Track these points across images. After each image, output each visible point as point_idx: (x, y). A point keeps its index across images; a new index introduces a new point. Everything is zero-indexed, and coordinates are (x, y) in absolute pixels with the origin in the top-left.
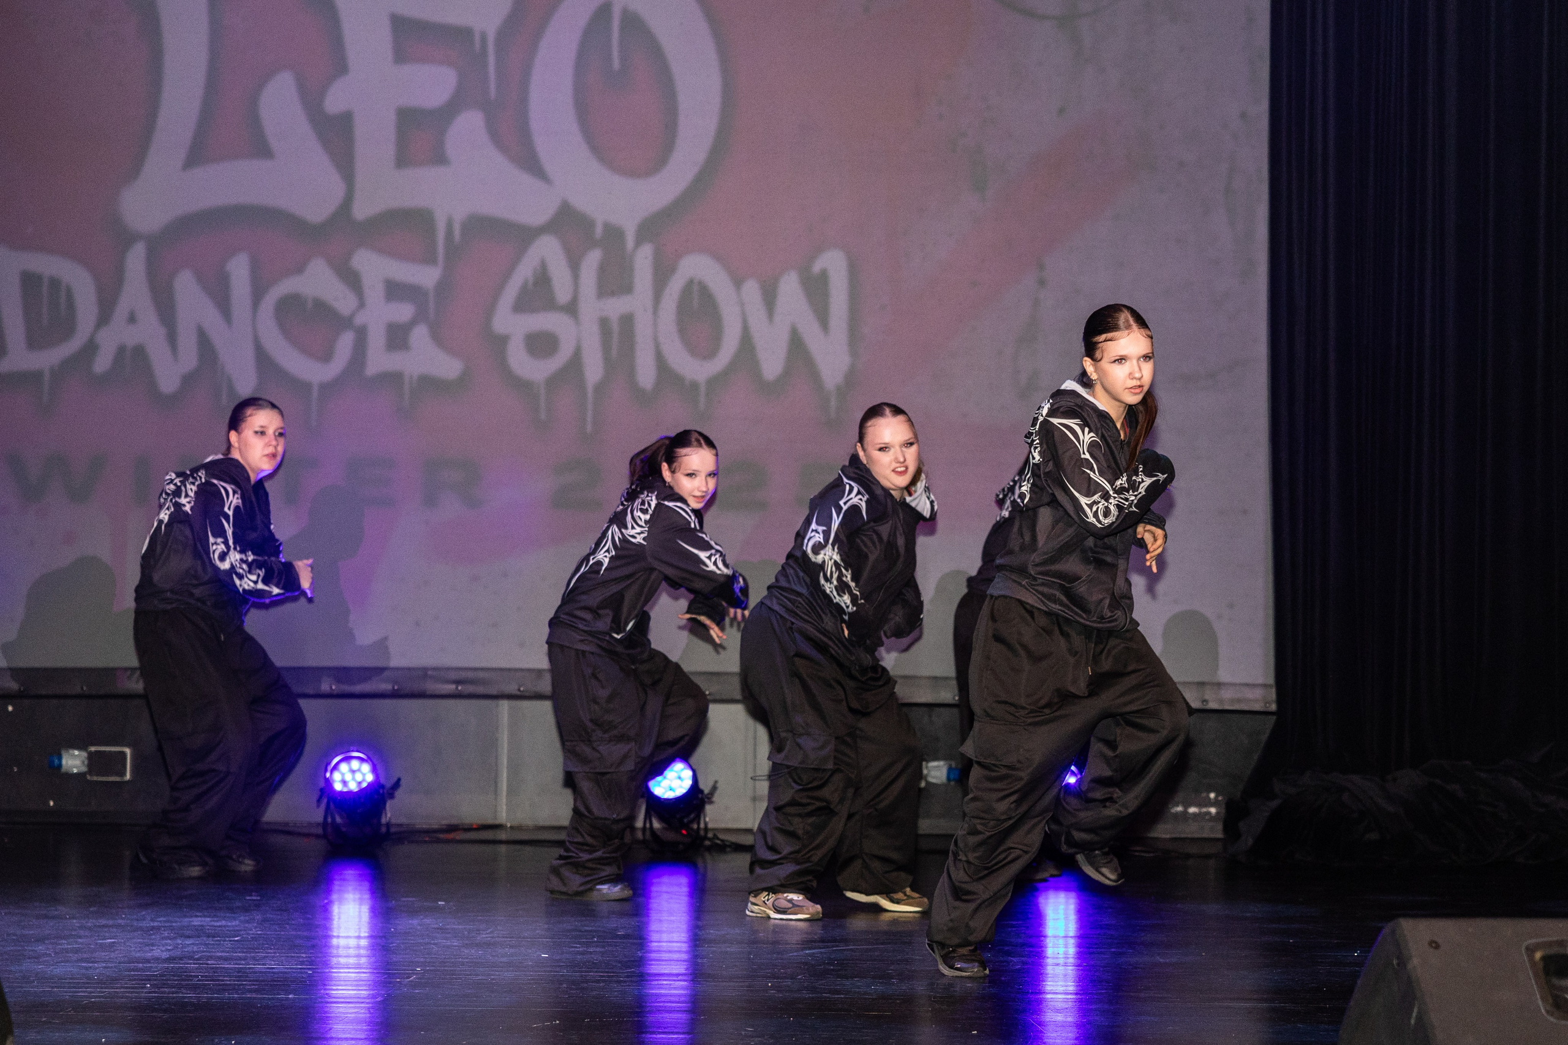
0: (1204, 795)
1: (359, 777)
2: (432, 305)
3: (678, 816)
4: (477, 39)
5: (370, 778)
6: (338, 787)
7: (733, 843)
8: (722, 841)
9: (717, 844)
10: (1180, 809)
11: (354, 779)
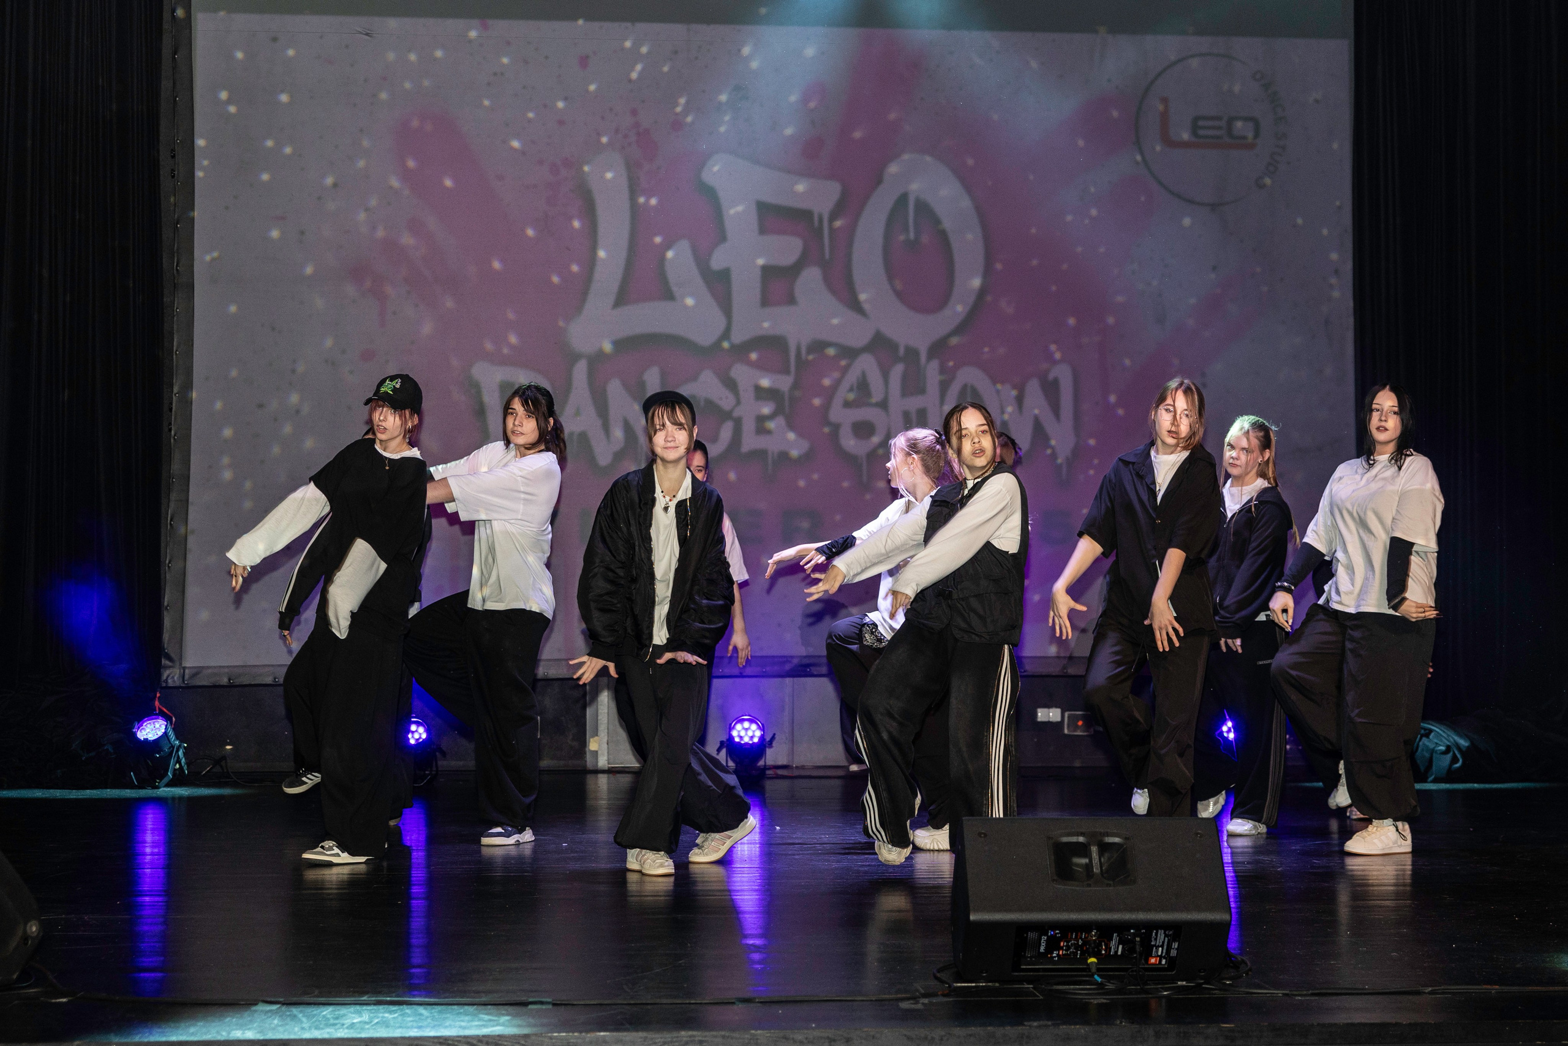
1: (750, 733)
2: (787, 403)
4: (816, 219)
5: (758, 733)
6: (737, 740)
11: (746, 734)
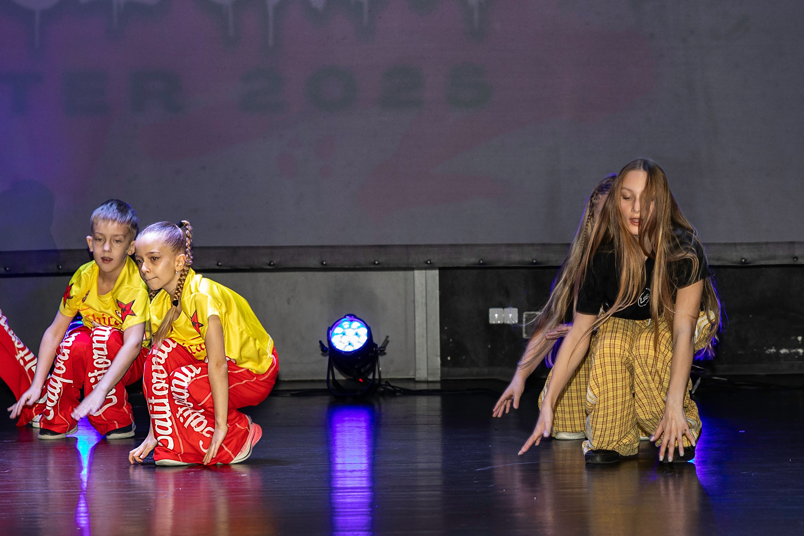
0: (793, 338)
3: (356, 367)
7: (402, 389)
8: (393, 387)
9: (389, 390)
10: (773, 350)
